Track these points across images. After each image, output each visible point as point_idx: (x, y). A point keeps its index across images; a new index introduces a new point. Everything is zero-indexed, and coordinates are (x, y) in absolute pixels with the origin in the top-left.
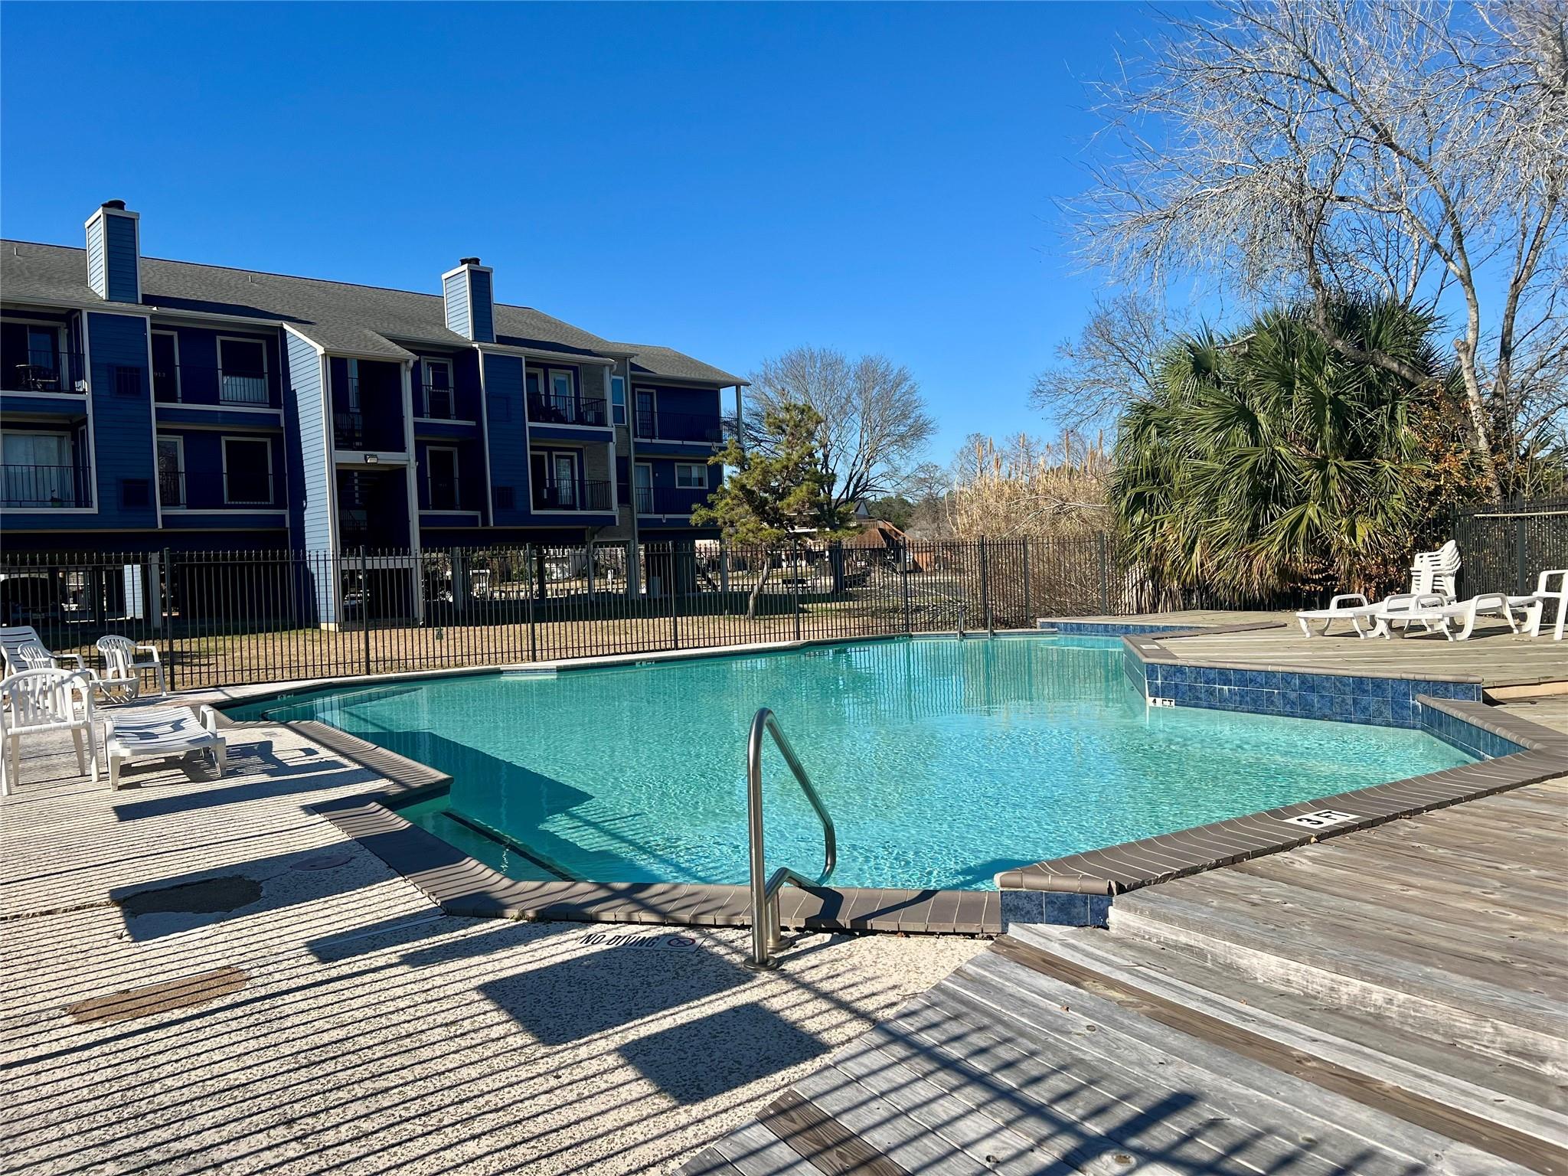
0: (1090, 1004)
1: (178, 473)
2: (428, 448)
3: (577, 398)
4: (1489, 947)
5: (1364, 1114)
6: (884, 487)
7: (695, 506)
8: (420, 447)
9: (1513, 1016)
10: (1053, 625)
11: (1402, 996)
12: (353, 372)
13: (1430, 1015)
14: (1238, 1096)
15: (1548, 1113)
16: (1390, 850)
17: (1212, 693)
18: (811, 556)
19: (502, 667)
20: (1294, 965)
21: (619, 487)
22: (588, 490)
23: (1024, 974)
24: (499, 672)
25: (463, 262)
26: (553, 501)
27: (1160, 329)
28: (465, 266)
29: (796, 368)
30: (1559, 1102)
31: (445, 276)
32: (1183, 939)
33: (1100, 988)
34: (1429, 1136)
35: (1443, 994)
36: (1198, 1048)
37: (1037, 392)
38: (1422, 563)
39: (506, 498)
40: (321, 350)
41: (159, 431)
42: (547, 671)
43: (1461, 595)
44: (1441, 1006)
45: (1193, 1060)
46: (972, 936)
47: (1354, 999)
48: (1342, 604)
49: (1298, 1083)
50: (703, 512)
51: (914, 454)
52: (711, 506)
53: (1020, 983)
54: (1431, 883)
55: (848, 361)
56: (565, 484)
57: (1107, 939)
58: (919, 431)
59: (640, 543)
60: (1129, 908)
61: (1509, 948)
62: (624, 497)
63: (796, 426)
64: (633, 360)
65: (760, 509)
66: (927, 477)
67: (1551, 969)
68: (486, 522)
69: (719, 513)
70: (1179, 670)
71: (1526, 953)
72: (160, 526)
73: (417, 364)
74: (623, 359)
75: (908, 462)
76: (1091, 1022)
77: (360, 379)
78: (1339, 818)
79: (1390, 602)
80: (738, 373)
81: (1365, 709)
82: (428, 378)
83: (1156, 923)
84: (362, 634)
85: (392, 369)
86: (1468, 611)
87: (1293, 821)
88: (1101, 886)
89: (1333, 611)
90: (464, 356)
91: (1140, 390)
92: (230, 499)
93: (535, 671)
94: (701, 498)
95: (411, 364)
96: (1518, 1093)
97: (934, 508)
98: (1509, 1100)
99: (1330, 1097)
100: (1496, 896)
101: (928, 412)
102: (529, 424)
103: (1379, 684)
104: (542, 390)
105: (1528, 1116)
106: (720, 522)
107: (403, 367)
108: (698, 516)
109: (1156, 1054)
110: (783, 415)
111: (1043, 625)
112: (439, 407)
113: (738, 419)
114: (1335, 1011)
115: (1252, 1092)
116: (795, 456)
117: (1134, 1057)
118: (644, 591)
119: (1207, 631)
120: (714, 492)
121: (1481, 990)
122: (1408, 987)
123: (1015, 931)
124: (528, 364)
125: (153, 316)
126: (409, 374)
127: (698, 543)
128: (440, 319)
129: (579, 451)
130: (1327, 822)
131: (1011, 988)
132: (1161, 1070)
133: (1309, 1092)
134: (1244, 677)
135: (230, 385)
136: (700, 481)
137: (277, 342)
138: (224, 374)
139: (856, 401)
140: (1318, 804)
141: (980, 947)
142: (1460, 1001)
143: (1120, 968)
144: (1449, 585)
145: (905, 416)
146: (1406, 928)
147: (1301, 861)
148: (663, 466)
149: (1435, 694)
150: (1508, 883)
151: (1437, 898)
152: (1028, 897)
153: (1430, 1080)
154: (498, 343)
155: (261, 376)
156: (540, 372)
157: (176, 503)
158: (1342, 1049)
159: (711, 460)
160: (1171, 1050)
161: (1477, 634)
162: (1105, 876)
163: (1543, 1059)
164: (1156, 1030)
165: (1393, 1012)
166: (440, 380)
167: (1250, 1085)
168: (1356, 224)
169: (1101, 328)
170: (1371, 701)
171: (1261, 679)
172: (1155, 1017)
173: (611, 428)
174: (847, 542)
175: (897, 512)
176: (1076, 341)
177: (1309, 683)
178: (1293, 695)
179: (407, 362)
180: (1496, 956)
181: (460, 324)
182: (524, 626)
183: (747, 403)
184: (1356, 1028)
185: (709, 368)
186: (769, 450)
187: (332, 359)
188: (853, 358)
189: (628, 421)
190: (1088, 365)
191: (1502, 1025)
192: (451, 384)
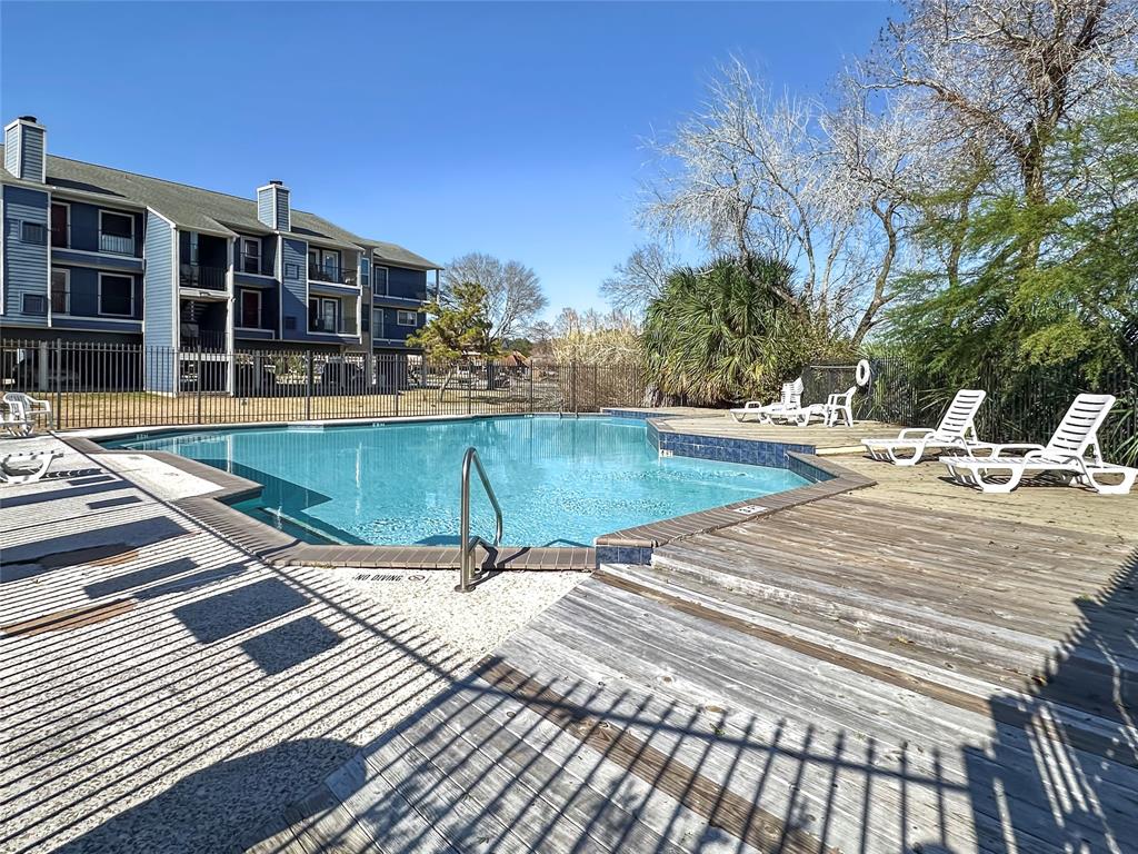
0: (645, 603)
1: (64, 293)
2: (242, 291)
3: (340, 269)
4: (829, 569)
5: (778, 650)
6: (518, 331)
7: (408, 336)
8: (237, 289)
9: (842, 600)
10: (609, 411)
11: (793, 593)
12: (194, 240)
13: (805, 601)
14: (720, 645)
15: (859, 645)
16: (782, 525)
17: (691, 448)
18: (473, 369)
19: (289, 423)
20: (743, 580)
21: (362, 322)
22: (343, 322)
23: (609, 589)
24: (287, 426)
25: (271, 183)
26: (321, 327)
27: (666, 263)
28: (273, 185)
29: (472, 263)
30: (864, 640)
31: (259, 190)
32: (689, 569)
33: (649, 595)
34: (809, 658)
35: (811, 591)
36: (699, 623)
37: (603, 289)
38: (787, 388)
39: (291, 323)
40: (173, 225)
41: (53, 265)
42: (318, 426)
43: (804, 405)
44: (810, 597)
45: (697, 629)
46: (580, 571)
47: (771, 596)
48: (751, 406)
49: (748, 636)
50: (413, 339)
51: (536, 316)
52: (418, 336)
53: (608, 594)
54: (801, 539)
55: (501, 262)
56: (329, 318)
57: (650, 570)
58: (539, 303)
59: (374, 354)
60: (662, 554)
61: (838, 569)
62: (365, 328)
63: (471, 295)
64: (375, 251)
65: (447, 340)
66: (541, 328)
67: (858, 578)
68: (277, 337)
69: (423, 341)
70: (676, 435)
71: (846, 572)
72: (50, 325)
73: (238, 239)
74: (369, 249)
75: (533, 321)
76: (646, 612)
77: (199, 245)
78: (758, 509)
79: (773, 406)
80: (439, 263)
81: (764, 457)
82: (245, 249)
83: (676, 562)
84: (196, 400)
85: (222, 241)
86: (806, 412)
87: (737, 510)
88: (648, 543)
89: (747, 409)
90: (269, 239)
91: (656, 293)
92: (103, 311)
93: (309, 426)
94: (412, 331)
95: (234, 240)
96: (846, 636)
97: (545, 346)
98: (842, 640)
99: (763, 643)
100: (831, 545)
101: (544, 294)
102: (308, 281)
103: (770, 445)
104: (318, 263)
105: (851, 647)
106: (423, 345)
107: (229, 241)
108: (410, 341)
109: (679, 627)
110: (463, 288)
111: (604, 411)
112: (251, 267)
113: (436, 288)
114: (763, 601)
115: (727, 643)
116: (469, 312)
117: (669, 628)
118: (374, 382)
119: (687, 417)
120: (421, 328)
121: (829, 590)
122: (796, 589)
123: (603, 567)
124: (310, 247)
125: (53, 192)
126: (232, 245)
127: (409, 356)
128: (254, 216)
129: (339, 299)
130: (753, 511)
131: (604, 596)
132: (682, 634)
133: (754, 642)
134: (706, 440)
135: (107, 241)
136: (412, 322)
137: (141, 217)
138: (103, 233)
139: (505, 285)
140: (748, 503)
141: (585, 577)
142: (820, 595)
143: (658, 584)
144: (798, 399)
145: (531, 295)
146: (792, 561)
147: (740, 530)
148: (390, 311)
149: (795, 451)
150: (835, 538)
151: (806, 546)
152: (610, 549)
153: (807, 632)
154: (292, 231)
155: (130, 237)
156: (317, 251)
157: (63, 312)
158: (766, 620)
159: (420, 310)
160: (686, 624)
161: (810, 423)
162: (650, 538)
163: (856, 621)
164: (678, 614)
165: (789, 601)
166: (253, 250)
167: (725, 639)
168: (761, 221)
169: (637, 259)
170: (766, 454)
171: (715, 441)
172: (676, 608)
173: (359, 286)
174: (496, 362)
175: (525, 347)
176: (624, 265)
177: (738, 444)
178: (730, 450)
179: (232, 238)
180: (834, 573)
181: (267, 219)
182: (303, 399)
183: (442, 280)
184: (771, 609)
185: (421, 259)
186: (455, 306)
187: (181, 232)
188: (504, 262)
189: (371, 284)
190: (630, 276)
191: (838, 605)
192: (260, 253)
